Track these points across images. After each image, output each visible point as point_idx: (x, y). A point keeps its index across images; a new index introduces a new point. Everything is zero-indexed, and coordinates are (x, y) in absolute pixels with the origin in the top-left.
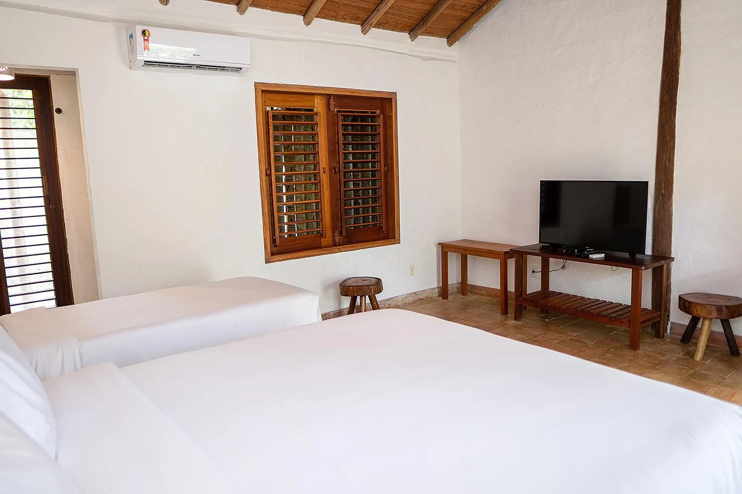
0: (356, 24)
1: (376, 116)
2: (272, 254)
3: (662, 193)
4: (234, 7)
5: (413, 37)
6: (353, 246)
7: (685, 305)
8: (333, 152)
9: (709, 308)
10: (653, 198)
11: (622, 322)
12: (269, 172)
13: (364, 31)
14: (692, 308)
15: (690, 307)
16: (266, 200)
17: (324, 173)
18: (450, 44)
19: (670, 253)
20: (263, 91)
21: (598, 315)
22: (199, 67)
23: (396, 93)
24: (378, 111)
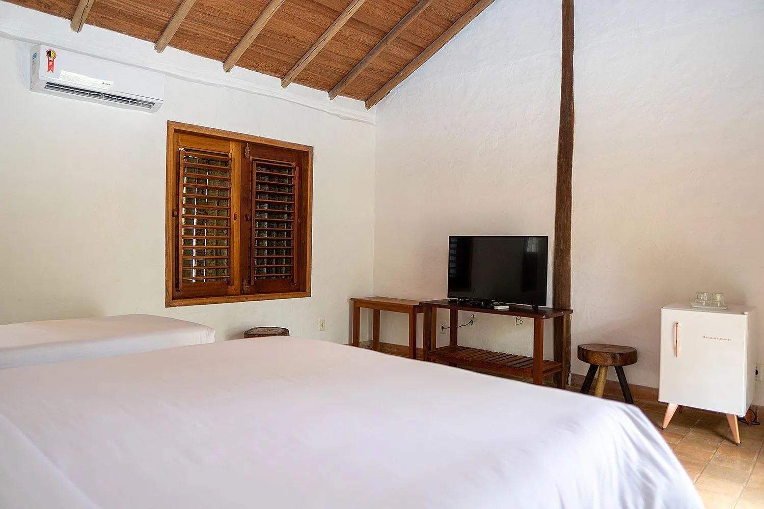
0: (276, 76)
1: (292, 168)
2: (174, 298)
3: (561, 249)
4: (152, 45)
5: (332, 96)
6: (261, 296)
7: (583, 354)
8: (245, 200)
9: (605, 355)
10: (553, 255)
11: (526, 372)
12: (176, 213)
13: (284, 85)
14: (589, 357)
15: (588, 355)
16: (171, 240)
17: (235, 220)
18: (368, 106)
19: (570, 306)
20: (176, 131)
21: (503, 365)
22: (109, 97)
23: (313, 147)
24: (294, 164)
